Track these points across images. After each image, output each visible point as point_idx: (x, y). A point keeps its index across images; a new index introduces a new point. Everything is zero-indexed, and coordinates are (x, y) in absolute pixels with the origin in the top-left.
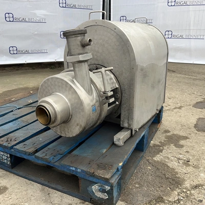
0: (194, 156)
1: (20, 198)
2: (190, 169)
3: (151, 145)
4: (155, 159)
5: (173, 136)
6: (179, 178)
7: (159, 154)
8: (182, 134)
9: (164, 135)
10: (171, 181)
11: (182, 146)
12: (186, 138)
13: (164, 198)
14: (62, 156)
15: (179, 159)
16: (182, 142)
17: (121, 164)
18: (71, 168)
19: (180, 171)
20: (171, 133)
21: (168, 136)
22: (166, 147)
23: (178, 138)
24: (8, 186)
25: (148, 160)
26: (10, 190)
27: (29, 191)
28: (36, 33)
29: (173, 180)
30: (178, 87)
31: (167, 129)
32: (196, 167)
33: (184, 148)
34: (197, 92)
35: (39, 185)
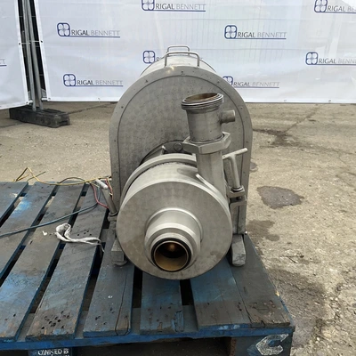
0: (301, 247)
2: (313, 267)
5: (253, 224)
8: (260, 218)
10: (307, 291)
11: (277, 237)
12: (270, 223)
13: (323, 318)
15: (290, 257)
18: (221, 328)
19: (307, 273)
22: (260, 244)
23: (261, 226)
29: (310, 290)
32: (316, 261)
33: (281, 239)
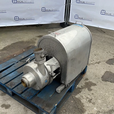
0: (95, 97)
1: (15, 111)
2: (91, 104)
3: (77, 88)
4: (76, 96)
5: (89, 83)
6: (84, 109)
7: (79, 94)
8: (94, 82)
9: (85, 81)
10: (80, 110)
11: (91, 90)
12: (95, 85)
14: (32, 96)
15: (87, 98)
16: (92, 87)
17: (56, 105)
18: (35, 104)
19: (86, 105)
20: (89, 81)
21: (86, 82)
22: (84, 90)
23: (91, 84)
24: (11, 105)
25: (73, 97)
26: (11, 107)
27: (19, 108)
28: (29, 9)
29: (81, 110)
30: (102, 46)
31: (87, 77)
32: (94, 104)
33: (92, 91)
34: (112, 51)
35: (23, 105)
